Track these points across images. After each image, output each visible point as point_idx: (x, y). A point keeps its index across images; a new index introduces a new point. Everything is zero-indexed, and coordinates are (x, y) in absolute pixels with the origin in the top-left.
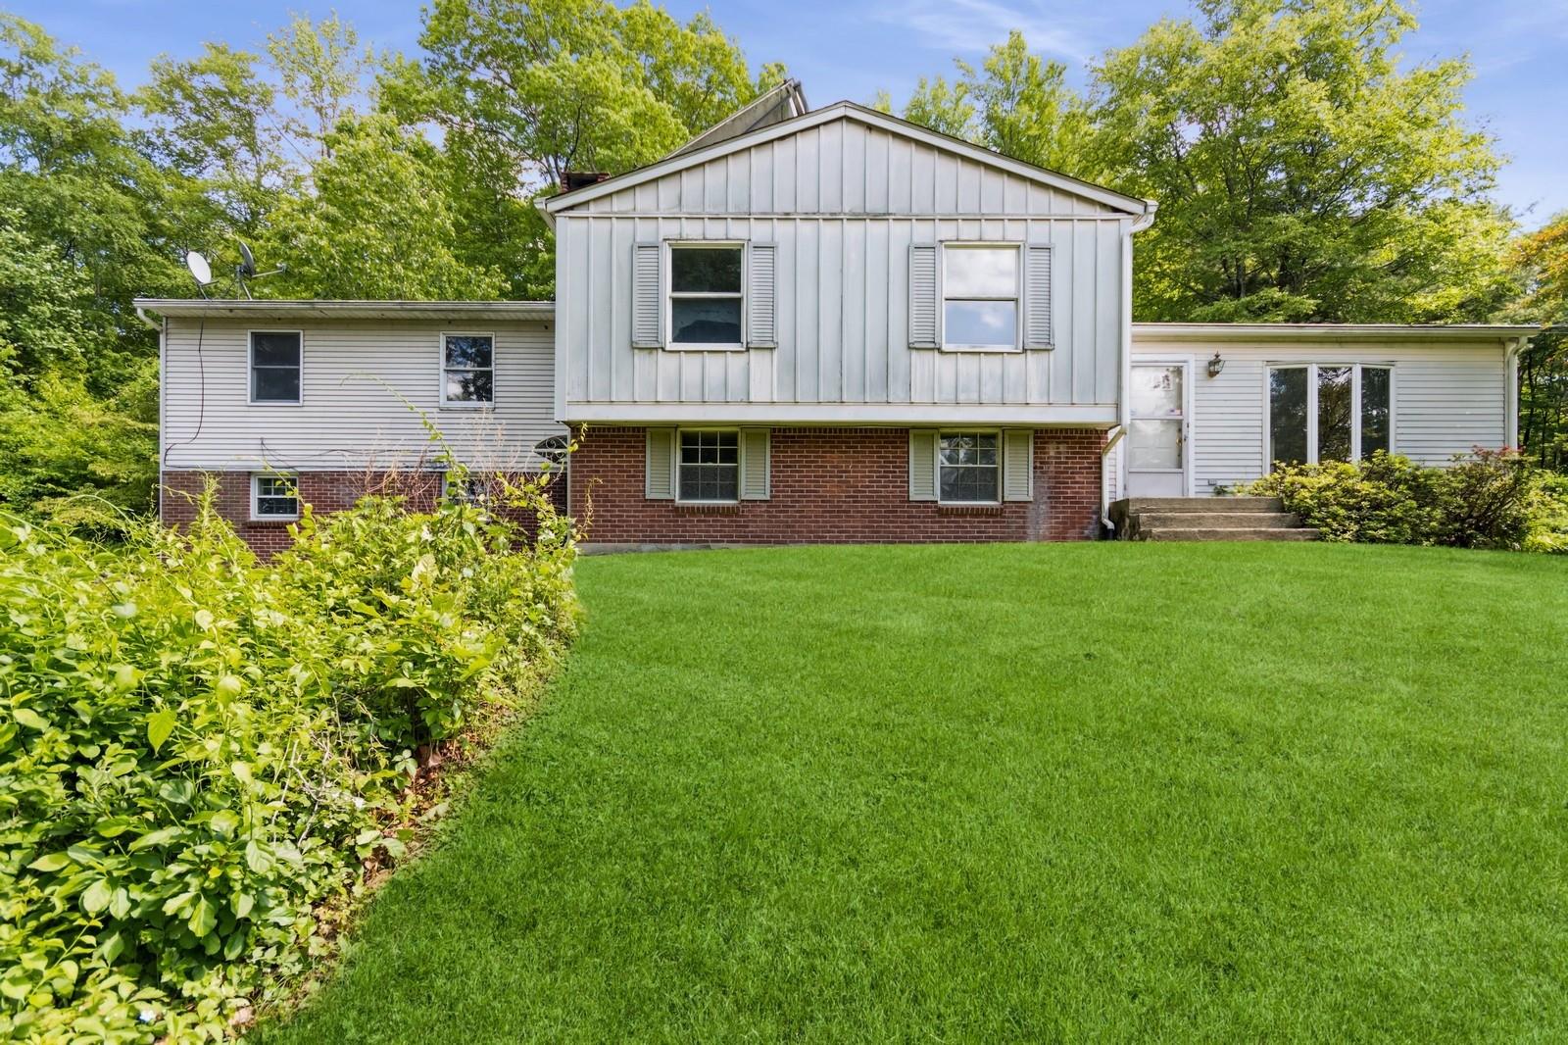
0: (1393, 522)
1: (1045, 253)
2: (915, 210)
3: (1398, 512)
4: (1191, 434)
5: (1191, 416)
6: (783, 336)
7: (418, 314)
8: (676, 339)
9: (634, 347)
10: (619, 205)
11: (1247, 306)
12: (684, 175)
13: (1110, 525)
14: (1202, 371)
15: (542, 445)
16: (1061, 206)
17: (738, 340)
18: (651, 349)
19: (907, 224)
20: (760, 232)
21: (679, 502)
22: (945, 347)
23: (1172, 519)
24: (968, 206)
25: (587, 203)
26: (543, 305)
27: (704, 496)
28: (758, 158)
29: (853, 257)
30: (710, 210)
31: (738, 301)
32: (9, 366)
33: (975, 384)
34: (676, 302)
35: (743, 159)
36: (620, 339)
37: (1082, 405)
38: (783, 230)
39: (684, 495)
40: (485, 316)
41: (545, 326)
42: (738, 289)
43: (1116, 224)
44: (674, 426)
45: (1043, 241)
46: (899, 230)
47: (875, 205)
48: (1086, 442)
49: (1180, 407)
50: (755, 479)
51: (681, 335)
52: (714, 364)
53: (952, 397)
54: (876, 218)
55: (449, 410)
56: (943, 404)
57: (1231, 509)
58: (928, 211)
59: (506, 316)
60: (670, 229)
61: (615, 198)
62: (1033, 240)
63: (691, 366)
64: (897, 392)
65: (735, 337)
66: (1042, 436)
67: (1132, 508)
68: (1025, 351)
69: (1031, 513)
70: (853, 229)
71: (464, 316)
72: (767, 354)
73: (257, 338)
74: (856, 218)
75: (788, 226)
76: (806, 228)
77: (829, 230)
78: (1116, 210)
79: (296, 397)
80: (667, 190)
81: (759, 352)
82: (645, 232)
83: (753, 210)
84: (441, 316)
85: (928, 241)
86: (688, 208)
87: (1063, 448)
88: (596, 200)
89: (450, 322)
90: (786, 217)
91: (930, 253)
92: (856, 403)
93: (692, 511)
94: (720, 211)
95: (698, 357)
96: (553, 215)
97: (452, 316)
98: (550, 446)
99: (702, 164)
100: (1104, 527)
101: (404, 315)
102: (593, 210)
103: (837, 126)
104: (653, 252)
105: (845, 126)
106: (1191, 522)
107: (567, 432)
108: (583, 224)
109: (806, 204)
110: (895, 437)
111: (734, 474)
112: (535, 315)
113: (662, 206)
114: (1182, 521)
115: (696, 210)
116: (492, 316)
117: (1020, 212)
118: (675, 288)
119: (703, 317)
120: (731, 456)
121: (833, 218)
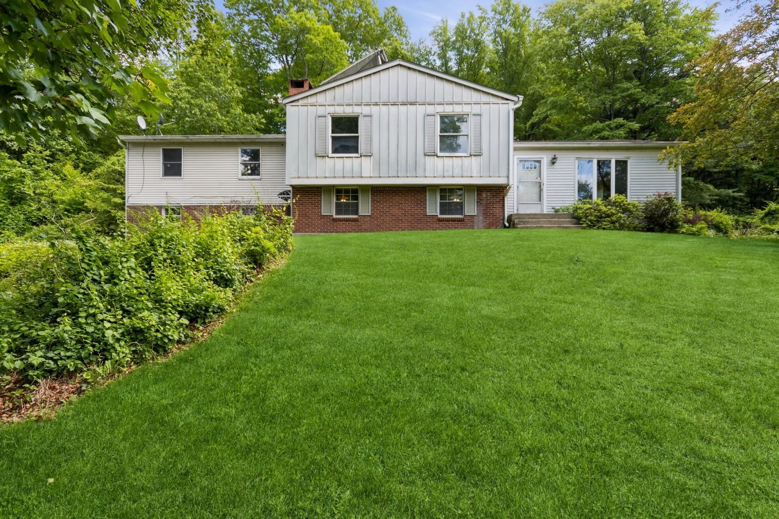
0: (613, 223)
1: (479, 117)
2: (427, 101)
3: (614, 218)
4: (545, 188)
5: (545, 180)
6: (375, 151)
7: (230, 140)
8: (333, 152)
9: (317, 156)
10: (311, 100)
11: (608, 126)
12: (336, 88)
13: (507, 224)
14: (549, 162)
15: (281, 194)
16: (485, 98)
17: (358, 153)
18: (323, 157)
19: (424, 106)
20: (366, 110)
21: (335, 216)
22: (439, 154)
23: (528, 222)
24: (448, 99)
25: (298, 100)
26: (281, 136)
27: (345, 214)
28: (365, 81)
29: (403, 119)
30: (347, 102)
31: (358, 137)
32: (46, 159)
33: (451, 169)
34: (333, 138)
35: (359, 82)
36: (311, 153)
37: (494, 177)
38: (375, 109)
39: (337, 213)
40: (257, 141)
41: (282, 144)
42: (357, 133)
43: (507, 105)
44: (333, 186)
45: (478, 112)
46: (421, 109)
47: (411, 99)
48: (498, 192)
49: (540, 177)
50: (365, 208)
51: (335, 151)
52: (348, 162)
53: (442, 174)
54: (411, 104)
55: (242, 180)
56: (438, 177)
57: (553, 218)
58: (432, 101)
59: (266, 140)
60: (331, 110)
61: (309, 98)
62: (474, 112)
63: (339, 162)
64: (420, 172)
65: (356, 151)
66: (480, 189)
67: (513, 218)
68: (471, 155)
69: (476, 220)
70: (403, 109)
71: (248, 141)
72: (369, 158)
73: (165, 151)
74: (404, 104)
75: (377, 108)
76: (384, 108)
77: (393, 109)
78: (507, 99)
79: (180, 175)
80: (329, 94)
81: (366, 158)
82: (321, 111)
83: (364, 101)
84: (239, 141)
85: (433, 113)
86: (337, 101)
87: (489, 194)
88: (302, 99)
89: (243, 143)
90: (376, 104)
91: (433, 117)
92: (404, 177)
93: (340, 220)
94: (350, 102)
95: (342, 159)
96: (285, 105)
97: (244, 141)
98: (284, 194)
99: (343, 84)
100: (505, 225)
101: (224, 140)
102: (301, 102)
103: (396, 68)
104: (324, 118)
105: (399, 68)
106: (535, 223)
107: (290, 189)
108: (296, 108)
109: (384, 99)
110: (421, 190)
111: (357, 205)
112: (278, 140)
113: (328, 100)
114: (531, 223)
115: (341, 102)
116: (260, 140)
117: (469, 101)
118: (333, 132)
119: (343, 143)
120: (356, 198)
121: (394, 104)
